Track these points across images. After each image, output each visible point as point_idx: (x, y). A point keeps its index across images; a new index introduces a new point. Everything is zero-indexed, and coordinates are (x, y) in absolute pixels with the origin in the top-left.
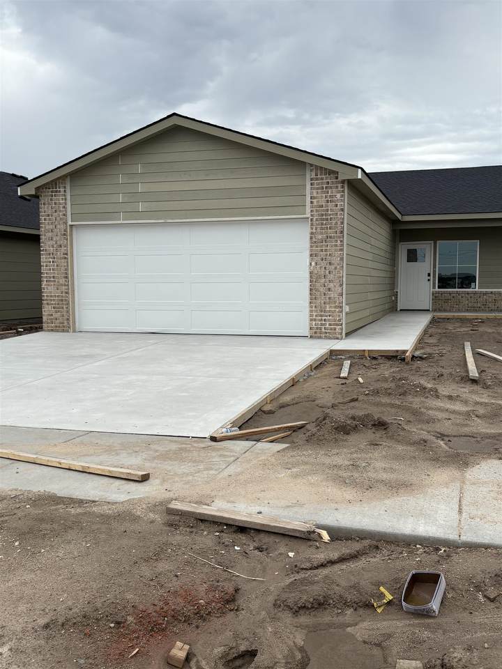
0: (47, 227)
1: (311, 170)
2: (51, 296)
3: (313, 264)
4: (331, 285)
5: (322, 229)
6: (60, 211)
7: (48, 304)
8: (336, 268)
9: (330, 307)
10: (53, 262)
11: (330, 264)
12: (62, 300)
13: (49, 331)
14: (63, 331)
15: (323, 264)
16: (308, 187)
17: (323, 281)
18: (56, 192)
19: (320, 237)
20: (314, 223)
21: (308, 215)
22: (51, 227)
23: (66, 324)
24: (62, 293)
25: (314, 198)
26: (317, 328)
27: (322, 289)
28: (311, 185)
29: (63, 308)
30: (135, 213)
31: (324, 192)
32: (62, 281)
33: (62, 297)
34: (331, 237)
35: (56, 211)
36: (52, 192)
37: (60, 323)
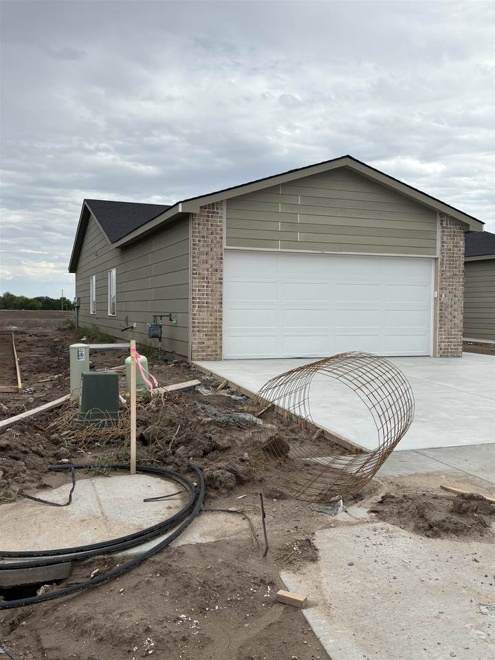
0: (202, 249)
1: (442, 221)
2: (203, 323)
3: (443, 296)
4: (456, 313)
5: (450, 268)
6: (217, 234)
7: (199, 331)
8: (459, 300)
9: (455, 331)
10: (207, 287)
11: (455, 296)
12: (216, 327)
13: (198, 360)
14: (215, 360)
15: (451, 296)
16: (439, 234)
17: (450, 310)
18: (213, 213)
19: (448, 274)
20: (445, 262)
21: (438, 255)
22: (206, 249)
23: (218, 353)
24: (216, 319)
25: (445, 243)
26: (445, 349)
27: (449, 317)
28: (443, 231)
29: (216, 335)
31: (452, 239)
32: (216, 307)
33: (216, 323)
34: (456, 275)
35: (212, 234)
36: (208, 212)
37: (212, 351)
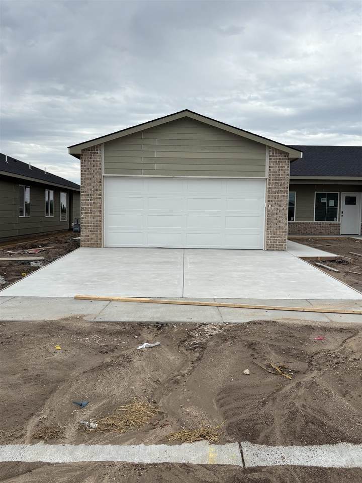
0: (87, 177)
1: (270, 151)
2: (88, 223)
3: (270, 206)
4: (281, 219)
5: (276, 185)
6: (97, 166)
7: (85, 228)
8: (283, 209)
9: (280, 232)
10: (91, 200)
11: (280, 206)
12: (97, 226)
13: (85, 247)
14: (97, 247)
15: (276, 206)
16: (267, 160)
17: (275, 216)
18: (94, 153)
19: (274, 190)
20: (271, 181)
21: (267, 177)
22: (90, 176)
23: (99, 242)
24: (97, 221)
25: (272, 167)
26: (271, 245)
27: (275, 221)
28: (270, 159)
29: (97, 231)
30: (152, 171)
31: (277, 164)
32: (97, 213)
33: (97, 224)
34: (281, 191)
35: (94, 166)
36: (91, 153)
37: (95, 241)
